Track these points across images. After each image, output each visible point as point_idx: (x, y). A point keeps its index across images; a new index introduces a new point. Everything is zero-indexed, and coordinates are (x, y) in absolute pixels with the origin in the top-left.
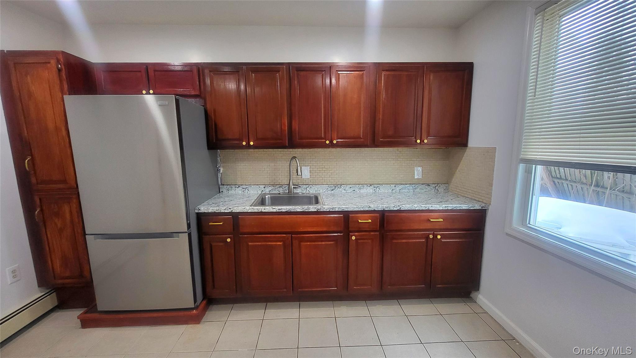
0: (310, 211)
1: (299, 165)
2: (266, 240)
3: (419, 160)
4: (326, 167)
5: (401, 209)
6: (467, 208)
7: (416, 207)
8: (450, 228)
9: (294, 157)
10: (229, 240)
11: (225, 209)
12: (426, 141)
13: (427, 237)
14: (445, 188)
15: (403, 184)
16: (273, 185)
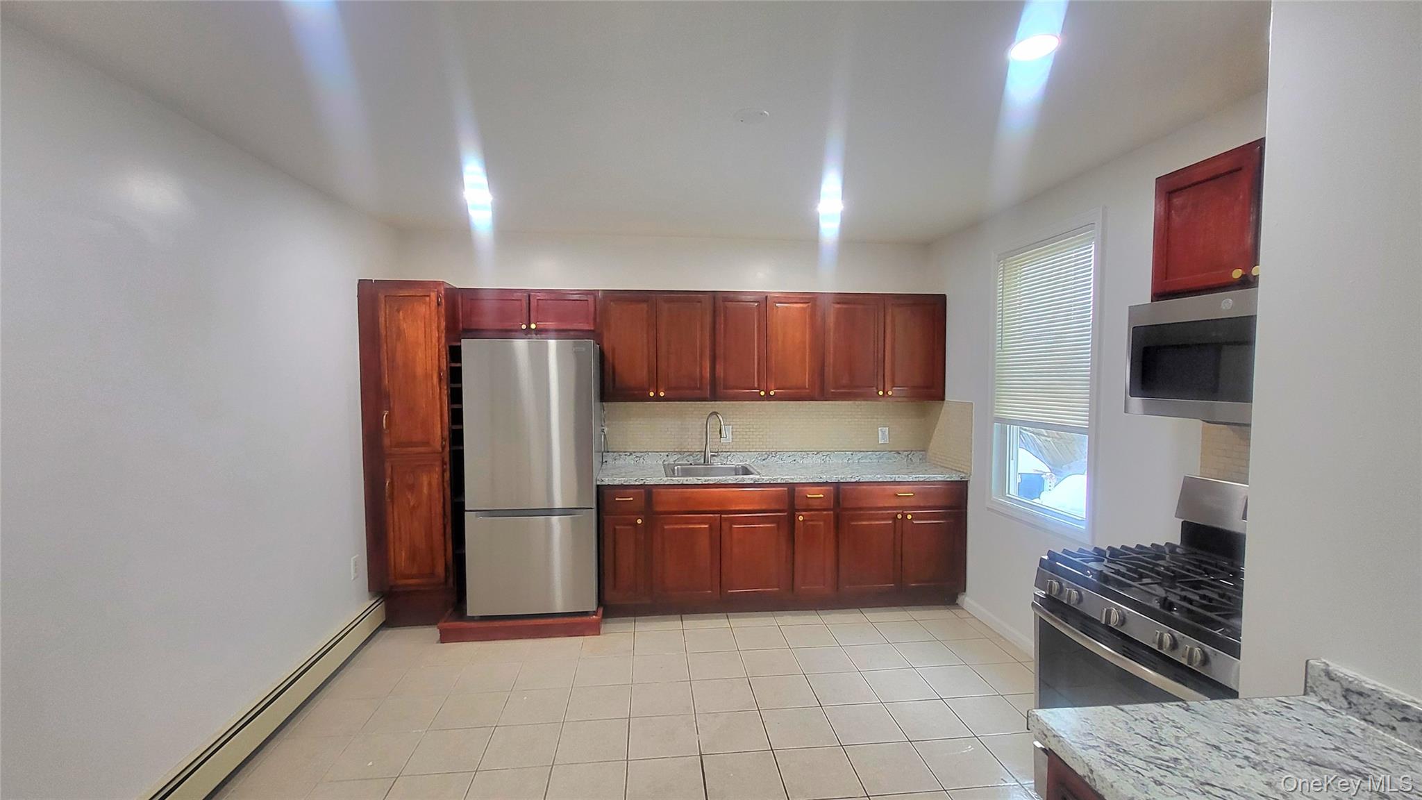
0: (745, 482)
1: (722, 423)
2: (688, 521)
3: (884, 417)
4: (755, 426)
5: (861, 481)
6: (942, 479)
7: (879, 478)
8: (922, 505)
9: (715, 413)
10: (639, 521)
11: (636, 481)
12: (890, 393)
13: (894, 518)
14: (921, 457)
15: (863, 451)
16: (680, 452)
